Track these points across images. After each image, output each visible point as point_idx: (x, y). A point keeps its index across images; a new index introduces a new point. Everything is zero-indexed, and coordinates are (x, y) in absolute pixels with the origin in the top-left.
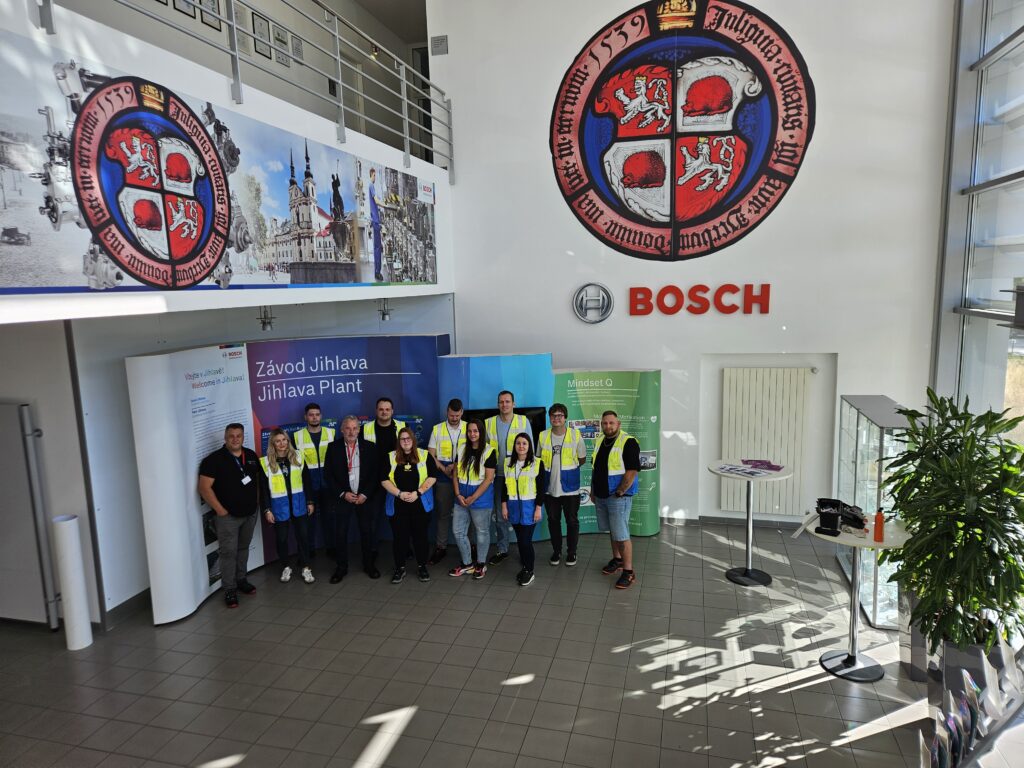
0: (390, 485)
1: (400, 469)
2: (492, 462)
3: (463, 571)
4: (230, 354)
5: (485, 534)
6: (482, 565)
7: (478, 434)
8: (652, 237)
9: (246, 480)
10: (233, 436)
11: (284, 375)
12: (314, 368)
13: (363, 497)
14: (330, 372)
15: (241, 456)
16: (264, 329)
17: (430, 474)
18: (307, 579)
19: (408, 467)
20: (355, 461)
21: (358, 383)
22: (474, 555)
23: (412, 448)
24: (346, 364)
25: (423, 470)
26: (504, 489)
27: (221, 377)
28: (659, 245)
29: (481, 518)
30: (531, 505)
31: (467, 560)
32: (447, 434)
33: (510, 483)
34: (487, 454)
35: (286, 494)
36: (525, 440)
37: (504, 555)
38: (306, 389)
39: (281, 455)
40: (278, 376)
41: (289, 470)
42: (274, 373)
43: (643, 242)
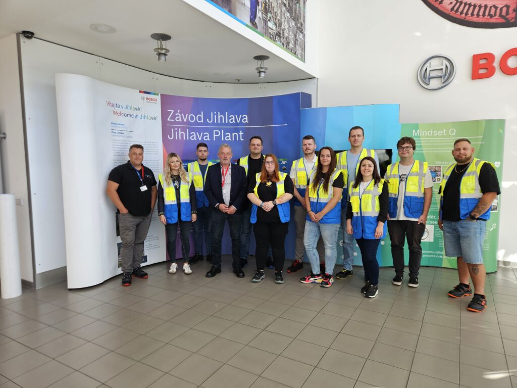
0: (254, 197)
1: (262, 185)
2: (339, 183)
3: (312, 279)
4: (147, 99)
5: (332, 249)
6: (329, 277)
7: (330, 159)
8: (496, 8)
9: (144, 188)
10: (135, 154)
11: (188, 123)
12: (210, 120)
13: (233, 209)
14: (221, 124)
15: (141, 170)
16: (159, 59)
17: (286, 191)
18: (186, 271)
19: (269, 184)
20: (227, 179)
21: (241, 133)
22: (323, 267)
23: (274, 171)
24: (233, 119)
25: (280, 188)
26: (350, 207)
27: (139, 114)
28: (504, 13)
29: (330, 232)
30: (373, 221)
31: (316, 270)
32: (302, 166)
33: (354, 202)
34: (335, 176)
35: (176, 203)
36: (370, 162)
37: (349, 273)
38: (203, 135)
39: (175, 173)
40: (183, 123)
41: (180, 184)
42: (180, 120)
43: (487, 13)
